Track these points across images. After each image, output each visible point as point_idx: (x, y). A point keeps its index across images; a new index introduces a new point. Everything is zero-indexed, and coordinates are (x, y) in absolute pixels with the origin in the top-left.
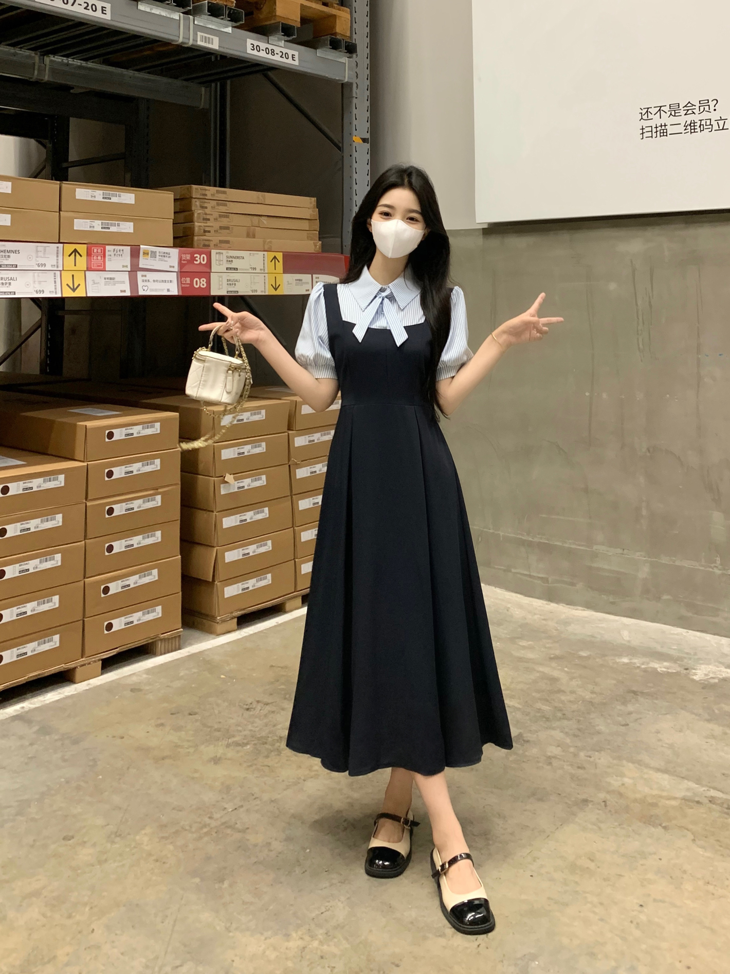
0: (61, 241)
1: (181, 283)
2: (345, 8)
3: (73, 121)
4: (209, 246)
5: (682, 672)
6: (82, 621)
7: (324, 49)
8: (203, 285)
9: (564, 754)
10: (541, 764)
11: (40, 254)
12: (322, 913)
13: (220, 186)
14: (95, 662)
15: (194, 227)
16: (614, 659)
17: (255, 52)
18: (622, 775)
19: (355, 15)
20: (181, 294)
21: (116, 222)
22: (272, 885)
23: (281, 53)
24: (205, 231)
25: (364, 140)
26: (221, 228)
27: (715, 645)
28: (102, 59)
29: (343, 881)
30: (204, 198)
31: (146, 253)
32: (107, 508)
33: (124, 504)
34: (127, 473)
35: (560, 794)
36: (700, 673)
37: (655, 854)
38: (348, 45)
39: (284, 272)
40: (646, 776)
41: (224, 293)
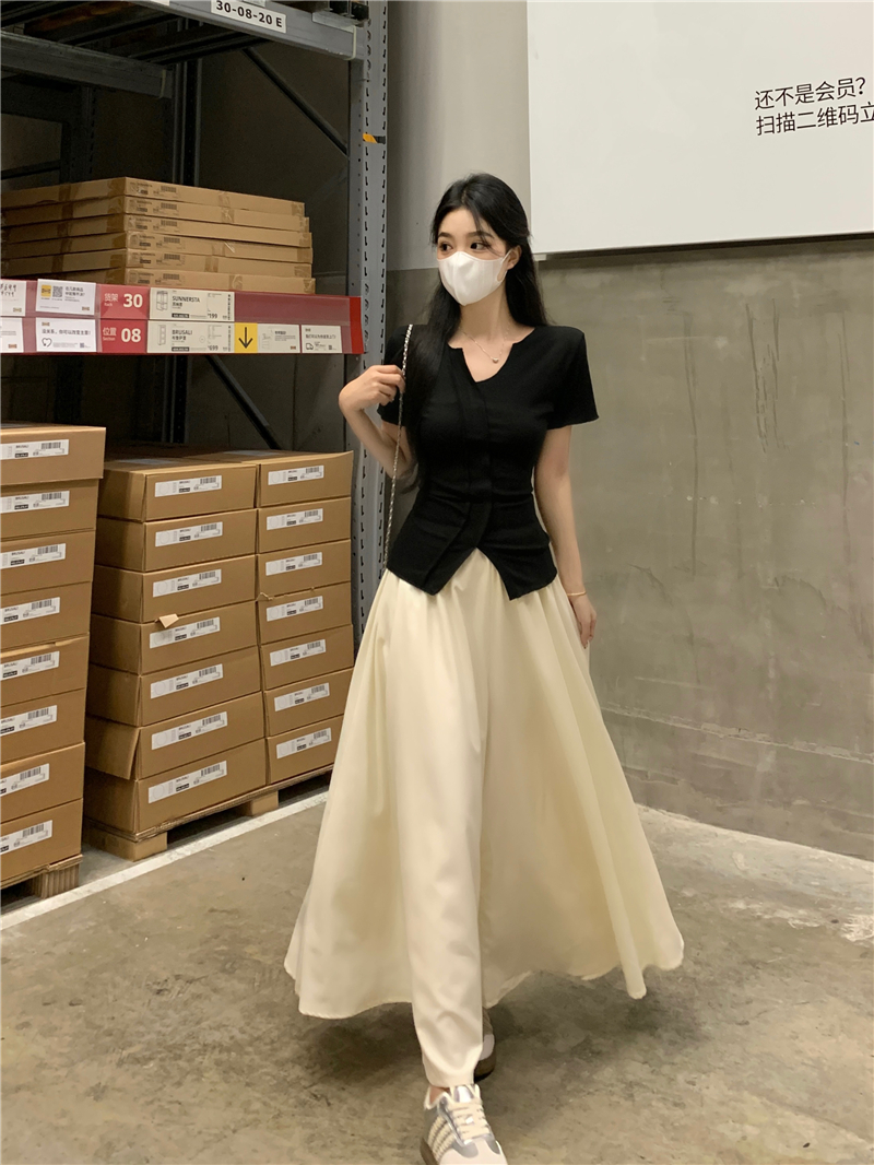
1: (102, 336)
4: (147, 282)
5: (828, 927)
7: (323, 12)
8: (136, 338)
9: (653, 1077)
10: (615, 1098)
15: (126, 255)
16: (724, 904)
17: (223, 13)
18: (742, 1119)
20: (100, 351)
23: (262, 16)
24: (142, 261)
25: (379, 139)
26: (167, 257)
31: (46, 291)
36: (855, 930)
38: (357, 9)
40: (779, 1122)
41: (167, 350)
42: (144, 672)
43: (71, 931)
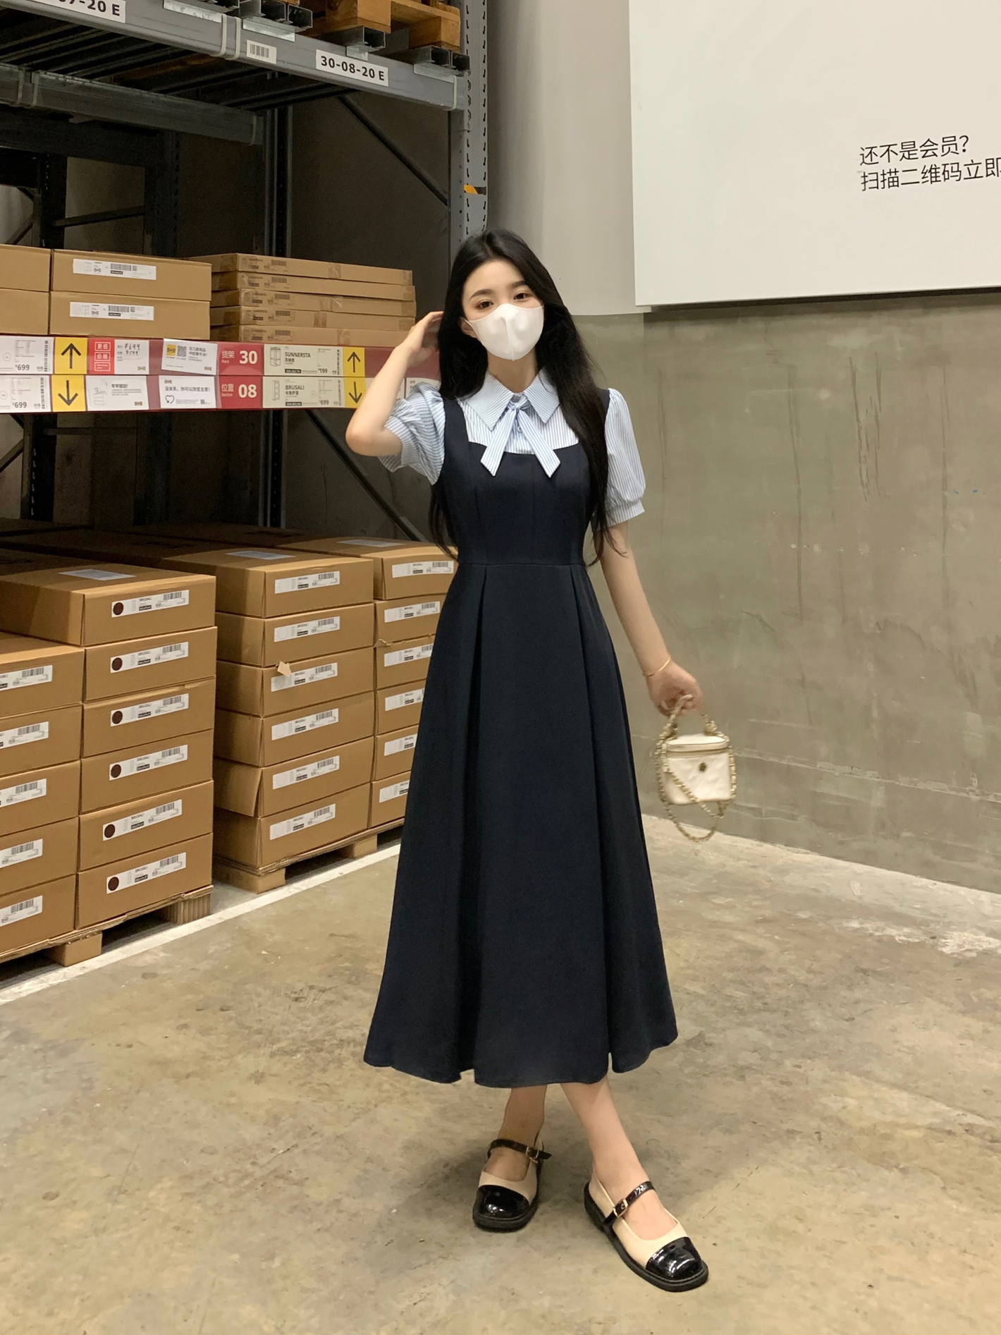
0: (51, 333)
1: (221, 392)
2: (453, 7)
3: (71, 162)
4: (260, 338)
5: (927, 942)
6: (75, 876)
7: (424, 64)
8: (252, 394)
9: (762, 1062)
10: (728, 1079)
11: (22, 352)
12: (415, 1304)
13: (278, 255)
14: (93, 934)
15: (239, 313)
17: (327, 69)
18: (843, 1093)
19: (466, 17)
20: (220, 407)
21: (130, 306)
22: (343, 1263)
23: (364, 70)
24: (255, 318)
25: (480, 190)
26: (278, 313)
27: (972, 903)
28: (112, 76)
29: (445, 1256)
30: (253, 271)
31: (171, 350)
32: (113, 712)
33: (137, 707)
34: (141, 662)
35: (755, 1123)
36: (951, 944)
37: (889, 1209)
38: (458, 59)
39: (366, 377)
40: (876, 1095)
41: (280, 405)
42: (266, 714)
43: (211, 951)
